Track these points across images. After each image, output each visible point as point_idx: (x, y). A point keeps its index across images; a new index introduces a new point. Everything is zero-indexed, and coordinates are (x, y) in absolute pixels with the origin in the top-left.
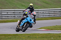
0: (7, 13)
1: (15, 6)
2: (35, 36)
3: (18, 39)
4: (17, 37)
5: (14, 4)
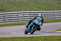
0: (24, 15)
1: (31, 8)
2: (51, 39)
4: (33, 40)
5: (30, 6)
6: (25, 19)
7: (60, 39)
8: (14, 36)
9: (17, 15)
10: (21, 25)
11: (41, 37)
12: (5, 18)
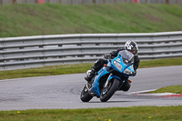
1: (83, 23)
2: (143, 115)
4: (89, 118)
5: (80, 18)
6: (65, 56)
7: (168, 115)
8: (32, 108)
9: (41, 46)
10: (52, 73)
12: (3, 53)
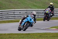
0: (20, 13)
1: (27, 6)
2: (46, 35)
3: (30, 38)
4: (29, 36)
5: (26, 4)
9: (14, 12)
10: (17, 22)
11: (37, 33)
12: (2, 15)
